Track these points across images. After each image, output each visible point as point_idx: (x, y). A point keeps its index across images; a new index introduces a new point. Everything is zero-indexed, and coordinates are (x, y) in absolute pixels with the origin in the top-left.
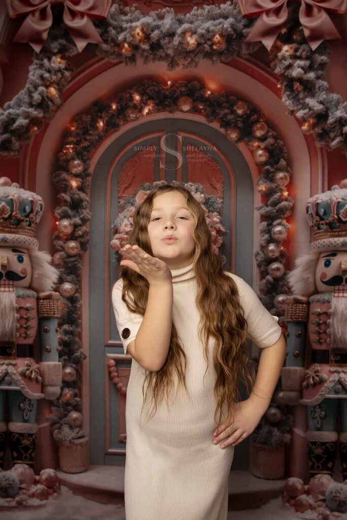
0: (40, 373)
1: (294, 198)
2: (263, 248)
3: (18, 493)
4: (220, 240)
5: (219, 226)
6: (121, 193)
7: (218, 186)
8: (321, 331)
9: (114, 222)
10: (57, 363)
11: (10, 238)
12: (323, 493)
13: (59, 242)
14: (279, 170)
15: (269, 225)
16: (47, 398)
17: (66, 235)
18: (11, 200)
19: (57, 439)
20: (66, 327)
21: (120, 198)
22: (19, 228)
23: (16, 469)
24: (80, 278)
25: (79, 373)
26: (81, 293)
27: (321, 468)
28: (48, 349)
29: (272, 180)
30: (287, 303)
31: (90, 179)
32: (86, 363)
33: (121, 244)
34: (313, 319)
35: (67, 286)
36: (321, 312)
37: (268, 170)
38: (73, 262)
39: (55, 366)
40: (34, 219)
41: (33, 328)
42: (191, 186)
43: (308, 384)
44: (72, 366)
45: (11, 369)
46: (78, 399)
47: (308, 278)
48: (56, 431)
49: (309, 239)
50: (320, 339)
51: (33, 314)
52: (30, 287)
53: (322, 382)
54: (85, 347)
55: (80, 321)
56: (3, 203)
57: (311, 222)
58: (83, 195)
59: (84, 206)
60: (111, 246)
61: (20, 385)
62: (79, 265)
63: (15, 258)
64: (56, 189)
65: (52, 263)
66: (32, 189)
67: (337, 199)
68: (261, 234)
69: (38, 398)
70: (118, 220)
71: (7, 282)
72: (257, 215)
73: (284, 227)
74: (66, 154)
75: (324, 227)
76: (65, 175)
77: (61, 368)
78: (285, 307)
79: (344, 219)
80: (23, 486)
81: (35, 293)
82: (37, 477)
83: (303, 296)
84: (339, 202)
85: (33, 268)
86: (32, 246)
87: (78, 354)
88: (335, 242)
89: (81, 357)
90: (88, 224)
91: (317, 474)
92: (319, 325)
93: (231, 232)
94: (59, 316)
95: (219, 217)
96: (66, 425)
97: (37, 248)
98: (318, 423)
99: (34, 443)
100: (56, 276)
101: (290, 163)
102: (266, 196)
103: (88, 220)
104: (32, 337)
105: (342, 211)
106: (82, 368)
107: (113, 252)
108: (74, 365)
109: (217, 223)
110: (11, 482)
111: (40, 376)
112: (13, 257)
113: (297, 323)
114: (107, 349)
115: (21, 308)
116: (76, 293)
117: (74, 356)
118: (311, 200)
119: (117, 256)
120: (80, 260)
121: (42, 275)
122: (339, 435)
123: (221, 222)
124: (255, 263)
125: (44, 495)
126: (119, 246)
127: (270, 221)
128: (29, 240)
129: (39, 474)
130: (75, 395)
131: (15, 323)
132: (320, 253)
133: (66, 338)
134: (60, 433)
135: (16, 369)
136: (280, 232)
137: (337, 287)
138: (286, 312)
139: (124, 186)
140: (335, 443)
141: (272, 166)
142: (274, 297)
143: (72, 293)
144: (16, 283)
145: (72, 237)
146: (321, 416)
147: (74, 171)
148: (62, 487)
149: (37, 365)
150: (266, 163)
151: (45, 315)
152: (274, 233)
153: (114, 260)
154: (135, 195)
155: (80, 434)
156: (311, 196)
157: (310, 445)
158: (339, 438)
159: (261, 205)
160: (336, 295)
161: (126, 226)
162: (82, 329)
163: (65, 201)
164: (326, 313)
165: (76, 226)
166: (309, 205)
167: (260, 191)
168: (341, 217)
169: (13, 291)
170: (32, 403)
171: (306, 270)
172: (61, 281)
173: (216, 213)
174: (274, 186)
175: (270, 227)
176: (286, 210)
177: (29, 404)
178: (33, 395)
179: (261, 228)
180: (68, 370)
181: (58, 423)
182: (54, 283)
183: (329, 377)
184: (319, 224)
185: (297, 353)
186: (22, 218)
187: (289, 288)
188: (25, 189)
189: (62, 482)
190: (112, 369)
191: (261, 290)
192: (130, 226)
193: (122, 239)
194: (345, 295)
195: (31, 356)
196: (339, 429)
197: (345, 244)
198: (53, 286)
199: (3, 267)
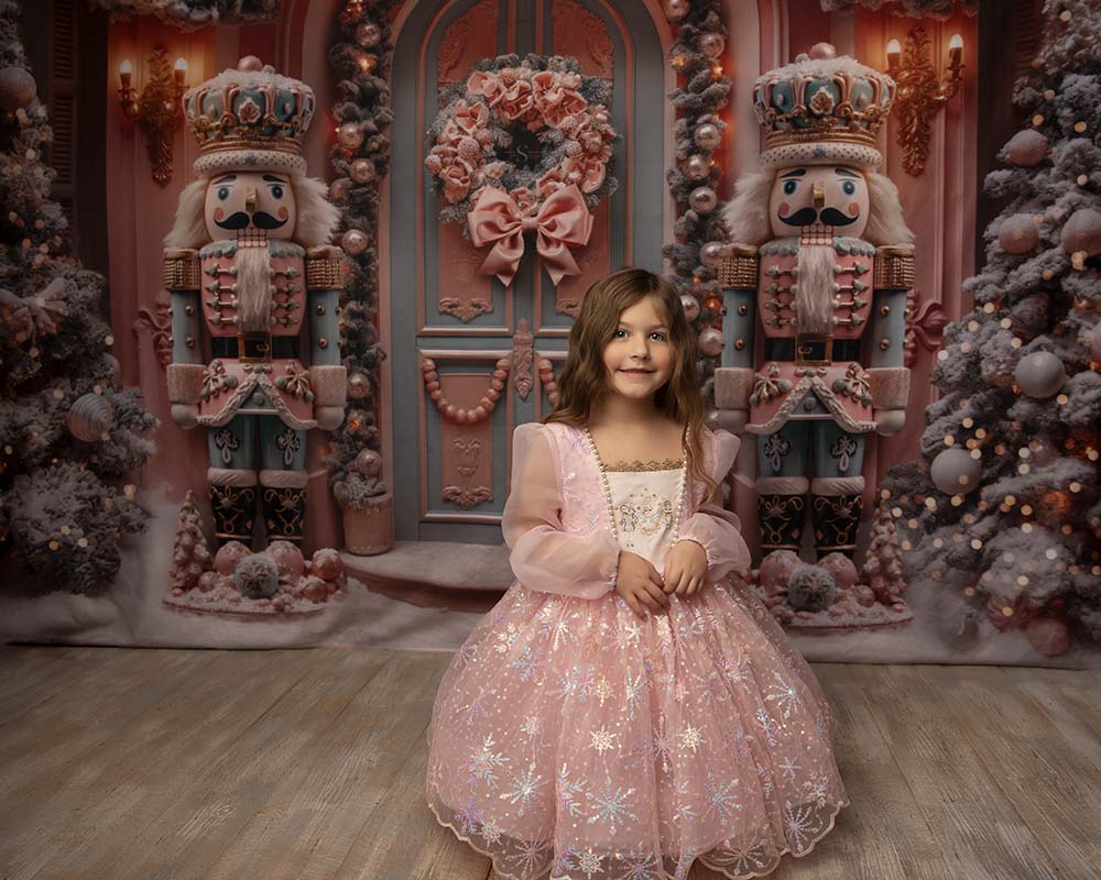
0: (311, 384)
1: (733, 78)
2: (681, 163)
3: (277, 591)
4: (609, 151)
5: (606, 127)
6: (442, 76)
7: (605, 60)
8: (780, 305)
9: (431, 126)
10: (338, 367)
11: (261, 157)
12: (783, 582)
13: (341, 161)
14: (706, 30)
15: (689, 124)
16: (321, 427)
17: (351, 150)
18: (262, 93)
19: (339, 498)
20: (352, 305)
21: (442, 84)
22: (275, 141)
23: (273, 550)
24: (374, 222)
25: (375, 385)
26: (376, 247)
27: (779, 541)
28: (323, 343)
29: (695, 47)
30: (721, 257)
31: (391, 54)
32: (386, 365)
33: (442, 162)
34: (767, 284)
35: (354, 235)
36: (781, 271)
37: (688, 30)
38: (363, 194)
40: (299, 124)
41: (298, 308)
42: (559, 61)
43: (759, 397)
44: (362, 372)
45: (263, 379)
46: (373, 428)
47: (757, 214)
48: (338, 484)
49: (758, 147)
50: (780, 318)
51: (298, 284)
52: (294, 239)
53: (783, 392)
54: (385, 341)
55: (375, 294)
56: (249, 100)
57: (762, 117)
58: (379, 82)
59: (382, 101)
60: (427, 166)
61: (279, 407)
62: (374, 199)
63: (269, 190)
64: (335, 76)
65: (329, 198)
66: (296, 75)
67: (805, 77)
68: (677, 139)
69: (308, 428)
70: (438, 121)
71: (255, 231)
72: (670, 108)
73: (715, 128)
74: (350, 14)
75: (784, 125)
76: (349, 50)
77: (345, 374)
78: (718, 263)
79: (817, 112)
80: (286, 578)
81: (301, 249)
82: (308, 564)
83: (749, 244)
84: (809, 83)
85: (297, 207)
86: (296, 170)
87: (373, 351)
88: (802, 151)
89: (378, 356)
90: (388, 130)
91: (773, 550)
92: (777, 294)
93: (626, 137)
94: (342, 287)
95: (606, 112)
96: (355, 474)
97: (304, 173)
98: (776, 463)
99: (301, 505)
100: (337, 220)
101: (725, 18)
102: (685, 75)
103: (388, 123)
104: (297, 323)
105: (813, 97)
106: (379, 377)
107: (429, 176)
108: (366, 371)
109: (603, 123)
110: (266, 572)
111: (311, 390)
112: (265, 188)
113: (740, 291)
114: (419, 339)
115: (279, 274)
116: (369, 246)
117: (366, 355)
118: (760, 80)
119: (436, 183)
120: (375, 192)
121: (313, 217)
122: (810, 483)
123: (609, 121)
124: (667, 189)
125: (320, 594)
126: (440, 164)
127: (692, 118)
128: (292, 159)
129: (310, 558)
130: (369, 423)
131: (268, 301)
132: (778, 170)
133: (353, 325)
134: (344, 486)
135: (272, 380)
136: (709, 136)
137: (806, 228)
138: (720, 272)
139: (447, 65)
140: (804, 496)
141: (695, 25)
142: (699, 247)
143: (363, 247)
144: (269, 231)
145: (362, 152)
146: (781, 450)
147: (365, 42)
148: (349, 579)
149: (306, 372)
150: (684, 19)
151: (319, 286)
152: (700, 138)
153: (432, 190)
154: (464, 81)
155: (379, 487)
156: (761, 74)
157: (762, 500)
158: (810, 489)
159: (676, 89)
160: (805, 241)
161: (451, 131)
162: (378, 308)
163: (351, 93)
164: (788, 274)
165: (367, 134)
166: (758, 87)
167: (673, 67)
168: (813, 108)
169: (266, 246)
170: (297, 436)
171: (752, 200)
172: (344, 227)
173: (600, 105)
174: (698, 57)
175: (692, 128)
176: (720, 98)
177: (293, 439)
178: (300, 423)
179: (676, 129)
180: (357, 379)
181: (341, 469)
182: (333, 231)
183: (795, 384)
184: (776, 121)
185: (740, 344)
186: (280, 124)
187: (726, 232)
188: (284, 75)
189: (350, 572)
190: (429, 375)
191: (677, 235)
192: (457, 132)
193: (443, 154)
194: (821, 241)
195: (295, 356)
196: (811, 473)
197: (819, 154)
198: (331, 235)
199: (249, 205)
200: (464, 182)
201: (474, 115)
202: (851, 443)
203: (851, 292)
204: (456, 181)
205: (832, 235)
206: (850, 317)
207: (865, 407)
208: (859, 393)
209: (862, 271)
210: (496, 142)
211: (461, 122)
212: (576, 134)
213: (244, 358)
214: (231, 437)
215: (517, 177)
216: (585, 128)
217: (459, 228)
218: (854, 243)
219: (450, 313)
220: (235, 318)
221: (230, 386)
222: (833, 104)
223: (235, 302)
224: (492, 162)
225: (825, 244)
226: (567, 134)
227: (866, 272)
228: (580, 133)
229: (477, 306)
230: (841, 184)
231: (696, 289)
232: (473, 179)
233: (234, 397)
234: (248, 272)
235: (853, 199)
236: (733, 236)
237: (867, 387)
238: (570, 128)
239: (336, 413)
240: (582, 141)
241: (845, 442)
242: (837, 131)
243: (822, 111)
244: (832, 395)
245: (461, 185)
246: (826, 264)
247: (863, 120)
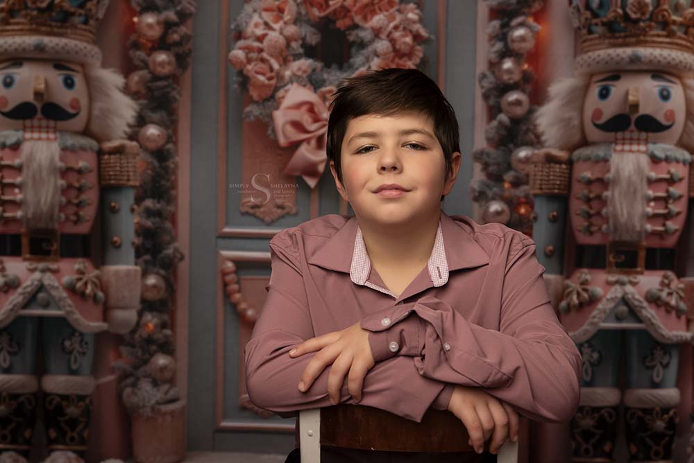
0: (101, 285)
2: (494, 65)
4: (420, 52)
5: (417, 27)
8: (592, 212)
9: (235, 20)
10: (132, 267)
11: (51, 45)
13: (139, 53)
15: (503, 26)
16: (113, 330)
17: (150, 41)
19: (128, 405)
20: (149, 203)
22: (67, 28)
24: (174, 117)
25: (171, 285)
26: (175, 143)
27: (592, 454)
28: (116, 242)
30: (533, 163)
32: (183, 268)
33: (247, 58)
34: (578, 190)
35: (152, 131)
36: (593, 178)
38: (163, 88)
39: (128, 273)
40: (94, 12)
41: (89, 204)
43: (569, 305)
44: (158, 274)
45: (49, 279)
46: (168, 332)
47: (570, 119)
48: (128, 390)
49: (572, 51)
50: (591, 225)
51: (91, 180)
52: (86, 132)
53: (593, 300)
54: (182, 241)
55: (173, 192)
57: (577, 21)
60: (230, 61)
61: (65, 307)
62: (174, 94)
63: (60, 80)
65: (126, 90)
68: (490, 41)
69: (97, 330)
70: (243, 15)
71: (44, 123)
72: (483, 9)
73: (529, 30)
75: (599, 30)
77: (140, 275)
78: (530, 168)
79: (633, 16)
81: (94, 144)
83: (562, 149)
85: (91, 99)
86: (90, 60)
87: (169, 251)
88: (618, 55)
89: (175, 257)
90: (190, 22)
92: (588, 200)
93: (437, 38)
94: (137, 184)
95: (417, 11)
96: (146, 379)
97: (98, 63)
98: (587, 373)
99: (87, 412)
100: (134, 114)
103: (191, 15)
104: (88, 221)
105: (631, 1)
106: (175, 278)
107: (233, 72)
108: (162, 272)
109: (414, 22)
111: (102, 290)
112: (56, 78)
113: (551, 197)
114: (221, 242)
115: (69, 169)
116: (167, 142)
117: (162, 255)
119: (240, 79)
120: (175, 86)
121: (108, 110)
122: (623, 394)
123: (421, 21)
124: (479, 92)
126: (244, 60)
127: (506, 19)
128: (85, 48)
130: (163, 326)
131: (57, 197)
132: (591, 75)
133: (149, 223)
134: (134, 393)
135: (59, 280)
136: (523, 39)
137: (620, 135)
138: (531, 178)
140: (615, 408)
142: (511, 152)
143: (161, 142)
144: (61, 124)
145: (161, 44)
146: (592, 360)
149: (96, 272)
151: (113, 182)
152: (513, 41)
153: (236, 86)
155: (172, 393)
158: (622, 400)
160: (619, 148)
161: (256, 25)
162: (176, 206)
164: (600, 180)
165: (168, 26)
168: (628, 11)
169: (55, 139)
170: (86, 339)
171: (566, 104)
172: (141, 121)
173: (412, 5)
175: (505, 30)
176: (534, 1)
177: (81, 341)
178: (88, 326)
179: (489, 30)
180: (152, 280)
181: (131, 375)
182: (129, 126)
183: (606, 293)
184: (591, 24)
185: (550, 251)
186: (72, 10)
187: (538, 136)
190: (229, 278)
191: (489, 140)
192: (262, 27)
193: (248, 49)
194: (635, 147)
195: (86, 254)
196: (623, 384)
197: (635, 59)
198: (128, 130)
199: (38, 94)
200: (270, 79)
201: (281, 10)
202: (665, 354)
203: (665, 200)
204: (261, 78)
205: (647, 142)
206: (664, 225)
207: (679, 317)
208: (673, 302)
209: (676, 178)
210: (304, 39)
211: (267, 17)
212: (386, 33)
213: (28, 256)
214: (11, 340)
215: (325, 76)
216: (396, 28)
217: (264, 126)
218: (668, 150)
219: (253, 214)
220: (19, 214)
221: (11, 286)
222: (651, 8)
223: (19, 197)
224: (299, 59)
225: (639, 151)
226: (377, 33)
227: (681, 180)
228: (390, 33)
229: (281, 207)
230: (656, 91)
231: (507, 194)
232: (279, 77)
233: (16, 298)
234: (35, 165)
235: (669, 105)
236: (545, 141)
237: (681, 298)
238: (380, 28)
239: (130, 315)
240: (392, 41)
241: (659, 353)
242: (654, 36)
243: (638, 15)
244: (645, 304)
245: (267, 82)
246: (639, 170)
247: (681, 24)
